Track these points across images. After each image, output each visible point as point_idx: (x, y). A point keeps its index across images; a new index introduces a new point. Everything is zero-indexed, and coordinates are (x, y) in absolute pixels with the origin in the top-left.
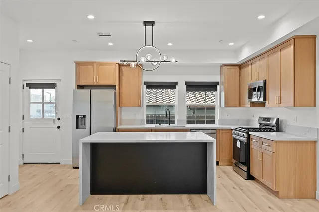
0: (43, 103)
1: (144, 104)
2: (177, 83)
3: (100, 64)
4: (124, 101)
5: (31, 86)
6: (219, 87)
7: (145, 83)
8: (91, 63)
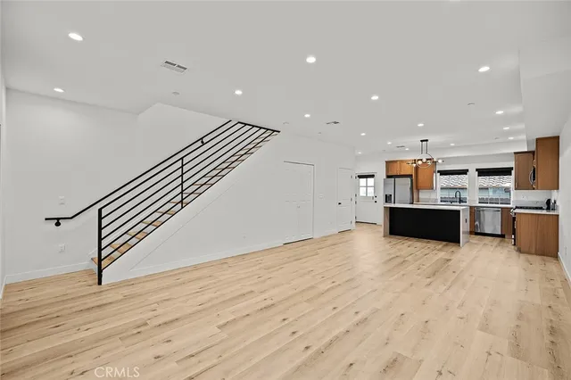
0: (367, 187)
1: (439, 187)
2: (468, 170)
3: (402, 161)
4: (420, 185)
5: (360, 177)
6: (513, 172)
7: (439, 172)
8: (396, 162)
